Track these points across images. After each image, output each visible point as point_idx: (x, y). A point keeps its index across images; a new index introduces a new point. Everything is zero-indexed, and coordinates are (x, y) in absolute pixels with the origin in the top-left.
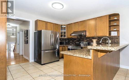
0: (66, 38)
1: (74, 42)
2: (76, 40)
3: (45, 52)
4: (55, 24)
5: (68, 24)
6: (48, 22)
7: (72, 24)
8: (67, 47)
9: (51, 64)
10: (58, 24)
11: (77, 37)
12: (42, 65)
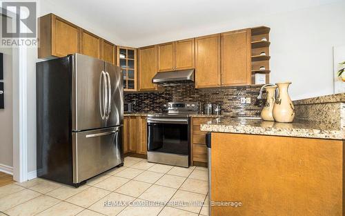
0: (135, 90)
1: (155, 105)
2: (163, 98)
3: (87, 136)
4: (105, 41)
5: (141, 48)
6: (85, 31)
7: (153, 46)
8: (142, 117)
9: (105, 177)
10: (113, 45)
11: (166, 90)
12: (77, 186)
